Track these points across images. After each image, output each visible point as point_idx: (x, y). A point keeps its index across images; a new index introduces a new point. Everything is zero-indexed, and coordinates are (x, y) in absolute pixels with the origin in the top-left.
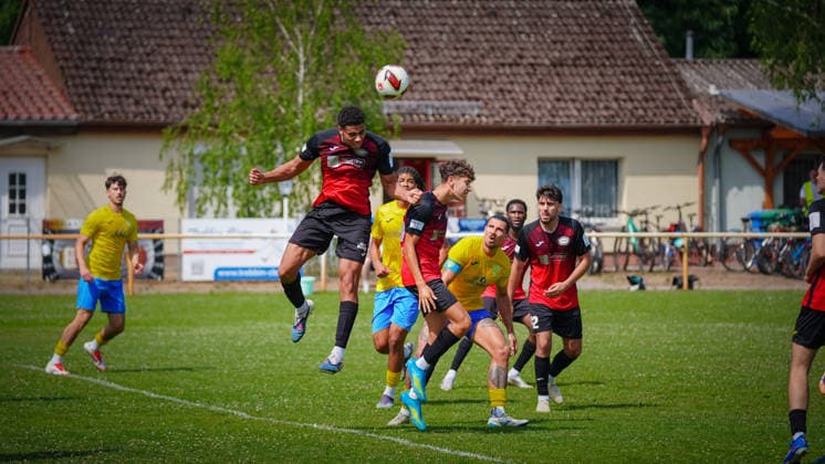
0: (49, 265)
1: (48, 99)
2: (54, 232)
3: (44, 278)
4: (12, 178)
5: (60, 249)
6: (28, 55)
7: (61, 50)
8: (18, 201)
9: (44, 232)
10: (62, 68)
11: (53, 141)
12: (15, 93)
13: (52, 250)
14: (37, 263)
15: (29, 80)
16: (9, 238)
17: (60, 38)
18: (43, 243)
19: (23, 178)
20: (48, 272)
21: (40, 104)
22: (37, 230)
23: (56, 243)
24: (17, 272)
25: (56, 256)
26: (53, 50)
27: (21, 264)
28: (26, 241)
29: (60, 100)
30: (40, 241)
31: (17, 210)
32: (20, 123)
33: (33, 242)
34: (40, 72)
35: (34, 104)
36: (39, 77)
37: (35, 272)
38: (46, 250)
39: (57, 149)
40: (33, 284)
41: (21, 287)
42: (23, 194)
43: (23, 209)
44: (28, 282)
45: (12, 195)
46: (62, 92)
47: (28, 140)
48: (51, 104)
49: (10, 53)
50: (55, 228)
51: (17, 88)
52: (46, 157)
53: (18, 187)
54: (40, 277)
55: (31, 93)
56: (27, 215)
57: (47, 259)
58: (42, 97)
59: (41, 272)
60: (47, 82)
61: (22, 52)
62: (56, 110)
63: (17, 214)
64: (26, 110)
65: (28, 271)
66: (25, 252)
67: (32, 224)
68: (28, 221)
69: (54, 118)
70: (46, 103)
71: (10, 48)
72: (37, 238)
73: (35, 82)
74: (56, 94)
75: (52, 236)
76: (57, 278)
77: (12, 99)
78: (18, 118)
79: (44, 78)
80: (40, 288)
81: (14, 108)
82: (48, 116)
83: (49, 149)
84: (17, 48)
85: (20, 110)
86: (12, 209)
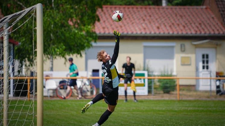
0: (219, 89)
1: (216, 26)
2: (220, 76)
3: (217, 94)
4: (203, 56)
5: (223, 83)
6: (209, 10)
7: (221, 8)
8: (205, 65)
9: (217, 77)
10: (222, 14)
11: (219, 42)
12: (204, 24)
13: (220, 83)
14: (214, 88)
15: (209, 19)
16: (203, 79)
17: (221, 3)
18: (217, 81)
19: (207, 56)
20: (218, 92)
21: (213, 28)
22: (214, 75)
23: (221, 81)
24: (206, 92)
25: (221, 86)
26: (218, 7)
27: (208, 88)
28: (209, 80)
29: (221, 26)
30: (215, 80)
31: (205, 68)
32: (206, 35)
33: (212, 80)
34: (213, 16)
35: (211, 28)
36: (213, 18)
37: (213, 92)
38: (218, 83)
39: (220, 45)
40: (213, 96)
41: (208, 97)
42: (207, 62)
43: (207, 68)
44: (211, 95)
45: (203, 62)
46: (222, 24)
47: (209, 42)
48: (218, 28)
49: (202, 9)
50: (221, 75)
51: (205, 22)
52: (216, 48)
53: (205, 59)
54: (215, 94)
55: (210, 24)
56: (209, 70)
57: (218, 87)
58: (214, 26)
59: (216, 92)
60: (216, 20)
61: (206, 8)
62: (220, 30)
63: (205, 69)
64: (208, 30)
65: (211, 91)
66: (209, 84)
67: (212, 74)
68: (211, 72)
69: (219, 33)
70: (216, 28)
71: (201, 7)
72: (213, 79)
73: (211, 19)
74: (219, 24)
75: (219, 78)
76: (222, 94)
77: (203, 26)
78: (205, 33)
79: (215, 18)
80: (216, 97)
81: (204, 30)
82: (217, 32)
83: (217, 45)
84: (204, 7)
85: (206, 30)
86: (204, 68)
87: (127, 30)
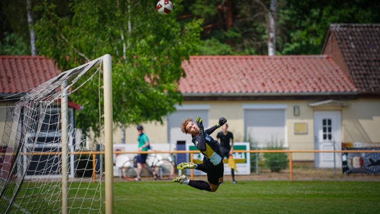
0: (346, 166)
1: (342, 81)
2: (347, 149)
3: (343, 173)
4: (324, 122)
5: (351, 158)
6: (331, 59)
7: (348, 57)
8: (327, 133)
9: (343, 149)
10: (348, 65)
11: (345, 103)
12: (325, 79)
13: (347, 158)
14: (339, 165)
15: (332, 72)
16: (324, 152)
17: (347, 50)
18: (342, 155)
19: (330, 122)
20: (345, 169)
21: (338, 84)
22: (339, 147)
23: (349, 155)
24: (329, 169)
25: (349, 161)
26: (344, 56)
27: (331, 165)
28: (333, 154)
29: (348, 82)
30: (341, 154)
31: (327, 138)
32: (328, 94)
33: (336, 154)
34: (337, 68)
35: (334, 84)
36: (337, 71)
37: (338, 169)
38: (344, 158)
39: (347, 107)
40: (338, 175)
41: (332, 177)
42: (330, 130)
43: (330, 137)
44: (335, 174)
45: (325, 130)
46: (349, 78)
47: (332, 102)
48: (344, 84)
49: (322, 58)
50: (348, 147)
51: (326, 76)
52: (341, 111)
53: (327, 126)
54: (341, 172)
55: (333, 79)
56: (332, 140)
57: (344, 163)
58: (339, 81)
59: (341, 169)
60: (341, 73)
61: (328, 58)
62: (346, 87)
63: (327, 140)
64: (331, 87)
65: (335, 168)
66: (333, 159)
67: (336, 145)
68: (334, 143)
69: (345, 91)
70: (341, 84)
71: (321, 56)
72: (338, 152)
73: (335, 73)
74: (346, 79)
75: (347, 151)
76: (350, 172)
77: (323, 82)
78: (326, 91)
79: (340, 71)
80: (342, 177)
81: (324, 86)
82: (342, 90)
83: (343, 107)
84: (325, 56)
85: (327, 87)
86: (325, 137)
87: (221, 88)
